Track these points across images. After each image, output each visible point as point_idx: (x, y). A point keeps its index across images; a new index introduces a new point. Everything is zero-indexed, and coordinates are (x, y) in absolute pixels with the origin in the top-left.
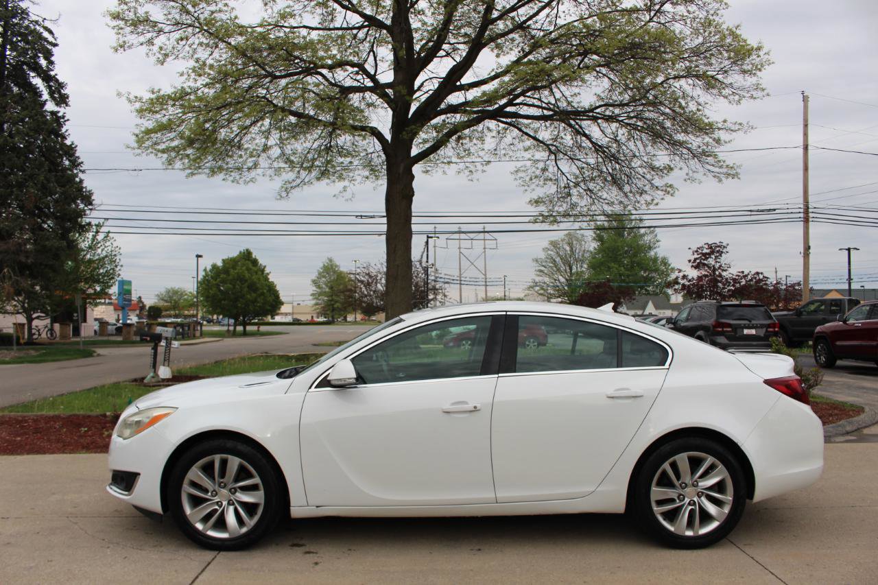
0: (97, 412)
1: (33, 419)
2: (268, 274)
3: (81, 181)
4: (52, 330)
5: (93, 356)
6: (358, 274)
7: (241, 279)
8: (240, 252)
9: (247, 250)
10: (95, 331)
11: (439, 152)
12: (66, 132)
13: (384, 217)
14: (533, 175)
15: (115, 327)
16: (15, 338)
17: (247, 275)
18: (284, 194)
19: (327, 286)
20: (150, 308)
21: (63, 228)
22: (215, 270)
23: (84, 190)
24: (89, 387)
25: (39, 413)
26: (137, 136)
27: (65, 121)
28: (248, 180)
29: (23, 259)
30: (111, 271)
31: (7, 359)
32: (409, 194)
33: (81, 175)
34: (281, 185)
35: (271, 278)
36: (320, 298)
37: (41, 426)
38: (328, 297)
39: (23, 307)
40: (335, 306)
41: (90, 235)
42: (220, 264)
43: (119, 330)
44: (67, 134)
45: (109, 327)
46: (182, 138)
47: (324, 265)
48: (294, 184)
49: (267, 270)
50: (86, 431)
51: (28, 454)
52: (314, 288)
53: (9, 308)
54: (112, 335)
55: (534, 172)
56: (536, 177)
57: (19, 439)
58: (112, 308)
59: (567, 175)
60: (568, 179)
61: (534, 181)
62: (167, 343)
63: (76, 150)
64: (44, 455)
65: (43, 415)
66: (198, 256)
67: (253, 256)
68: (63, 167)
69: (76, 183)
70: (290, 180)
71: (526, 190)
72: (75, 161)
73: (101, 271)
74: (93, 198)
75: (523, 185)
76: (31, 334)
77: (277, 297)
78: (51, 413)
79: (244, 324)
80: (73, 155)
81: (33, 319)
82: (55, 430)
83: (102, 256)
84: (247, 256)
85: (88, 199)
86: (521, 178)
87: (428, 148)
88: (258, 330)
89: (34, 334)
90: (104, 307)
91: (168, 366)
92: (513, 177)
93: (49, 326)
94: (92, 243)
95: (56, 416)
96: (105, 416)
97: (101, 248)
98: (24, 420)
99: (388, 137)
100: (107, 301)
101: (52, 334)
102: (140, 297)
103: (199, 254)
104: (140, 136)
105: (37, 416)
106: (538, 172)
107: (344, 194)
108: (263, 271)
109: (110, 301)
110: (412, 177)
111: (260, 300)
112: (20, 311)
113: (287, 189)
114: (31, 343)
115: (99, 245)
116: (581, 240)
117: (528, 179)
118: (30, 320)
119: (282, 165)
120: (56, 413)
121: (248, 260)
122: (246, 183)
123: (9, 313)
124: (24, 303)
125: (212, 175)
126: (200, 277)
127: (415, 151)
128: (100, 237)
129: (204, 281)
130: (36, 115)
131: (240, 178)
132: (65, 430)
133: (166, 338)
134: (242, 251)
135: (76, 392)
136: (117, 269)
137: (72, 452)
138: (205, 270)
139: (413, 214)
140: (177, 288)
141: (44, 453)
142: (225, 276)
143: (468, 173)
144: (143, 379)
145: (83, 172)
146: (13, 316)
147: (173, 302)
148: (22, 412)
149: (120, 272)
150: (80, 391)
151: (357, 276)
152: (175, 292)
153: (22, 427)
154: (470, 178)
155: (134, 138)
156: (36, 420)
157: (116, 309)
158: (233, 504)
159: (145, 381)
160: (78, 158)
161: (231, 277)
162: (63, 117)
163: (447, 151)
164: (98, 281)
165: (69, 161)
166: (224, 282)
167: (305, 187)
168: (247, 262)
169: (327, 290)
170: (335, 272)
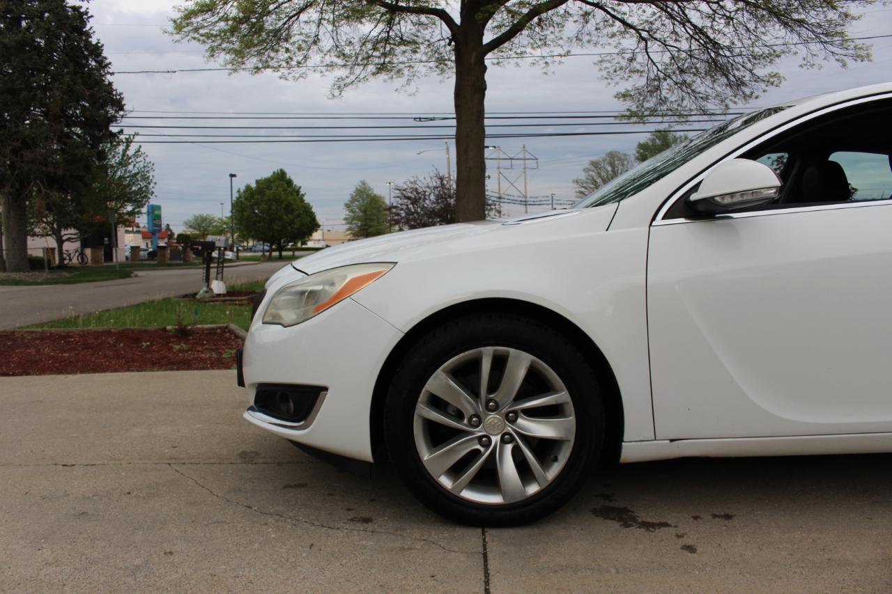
0: (154, 326)
1: (79, 335)
2: (303, 195)
3: (110, 84)
4: (82, 254)
5: (131, 277)
6: (404, 190)
7: (277, 200)
8: (274, 173)
9: (281, 170)
10: (126, 257)
11: (513, 40)
12: (90, 29)
13: (454, 118)
14: (618, 65)
15: (147, 252)
16: (46, 262)
17: (283, 197)
18: (336, 92)
19: (360, 209)
20: (180, 236)
21: (92, 136)
22: (249, 191)
23: (114, 93)
24: (137, 302)
25: (86, 329)
26: (175, 22)
27: (89, 17)
28: (297, 75)
29: (51, 169)
30: (144, 189)
31: (39, 281)
32: (481, 88)
33: (108, 76)
34: (333, 82)
35: (307, 199)
36: (354, 222)
37: (90, 342)
38: (361, 221)
39: (52, 229)
40: (369, 230)
41: (121, 148)
42: (254, 185)
43: (152, 255)
44: (91, 31)
45: (141, 253)
46: (227, 20)
47: (357, 188)
48: (348, 81)
49: (302, 191)
50: (147, 346)
51: (82, 372)
52: (347, 212)
53: (37, 230)
54: (145, 260)
55: (618, 63)
56: (621, 68)
57: (67, 355)
58: (140, 236)
59: (658, 65)
60: (658, 70)
61: (618, 73)
62: (219, 253)
63: (102, 50)
64: (103, 374)
65: (91, 330)
66: (232, 176)
67: (288, 177)
68: (89, 69)
69: (106, 85)
70: (344, 76)
71: (609, 84)
72: (102, 61)
73: (134, 188)
74: (123, 103)
75: (606, 78)
76: (62, 259)
77: (314, 219)
78: (100, 328)
79: (280, 249)
80: (99, 55)
81: (63, 241)
82: (108, 346)
83: (133, 172)
84: (281, 176)
85: (119, 105)
86: (606, 68)
87: (503, 34)
88: (293, 255)
89: (65, 259)
90: (132, 235)
91: (222, 280)
92: (597, 68)
93: (80, 250)
94: (122, 158)
95: (106, 331)
96: (165, 330)
97: (132, 164)
98: (68, 335)
99: (458, 20)
100: (135, 229)
101: (82, 259)
102: (168, 225)
103: (233, 173)
104: (178, 21)
105: (83, 331)
106: (624, 63)
107: (408, 88)
108: (298, 192)
109: (138, 229)
110: (485, 68)
111: (297, 221)
112: (49, 233)
113: (341, 86)
114: (62, 267)
115: (130, 161)
116: (624, 160)
117: (611, 70)
118: (60, 242)
119: (335, 60)
120: (106, 328)
121: (283, 180)
122: (295, 79)
123: (38, 236)
124: (53, 224)
125: (256, 72)
126: (234, 199)
127: (488, 38)
128: (131, 152)
129: (237, 203)
130: (57, 9)
131: (289, 74)
132: (122, 345)
133: (220, 248)
134: (276, 171)
135: (123, 308)
136: (151, 186)
137: (140, 369)
138: (239, 191)
139: (486, 116)
140: (205, 215)
141: (103, 371)
142: (259, 197)
143: (544, 65)
144: (196, 294)
145: (112, 74)
146: (44, 239)
147: (202, 229)
148: (64, 327)
149: (153, 190)
150: (128, 307)
151: (404, 192)
152: (204, 219)
153: (68, 343)
154: (545, 70)
155: (171, 23)
156: (84, 335)
157: (144, 238)
158: (512, 440)
159: (198, 297)
160: (106, 58)
161: (265, 198)
162: (87, 13)
163: (522, 38)
164: (129, 200)
165: (96, 61)
166: (257, 204)
167: (360, 84)
168: (281, 182)
169: (361, 214)
170: (368, 195)
